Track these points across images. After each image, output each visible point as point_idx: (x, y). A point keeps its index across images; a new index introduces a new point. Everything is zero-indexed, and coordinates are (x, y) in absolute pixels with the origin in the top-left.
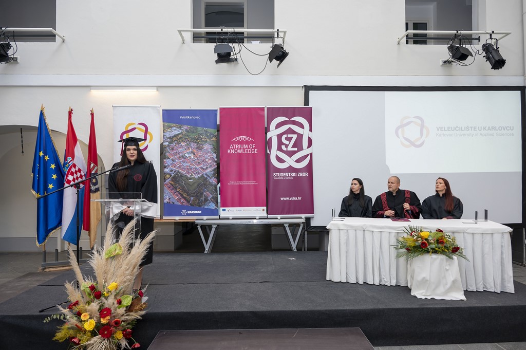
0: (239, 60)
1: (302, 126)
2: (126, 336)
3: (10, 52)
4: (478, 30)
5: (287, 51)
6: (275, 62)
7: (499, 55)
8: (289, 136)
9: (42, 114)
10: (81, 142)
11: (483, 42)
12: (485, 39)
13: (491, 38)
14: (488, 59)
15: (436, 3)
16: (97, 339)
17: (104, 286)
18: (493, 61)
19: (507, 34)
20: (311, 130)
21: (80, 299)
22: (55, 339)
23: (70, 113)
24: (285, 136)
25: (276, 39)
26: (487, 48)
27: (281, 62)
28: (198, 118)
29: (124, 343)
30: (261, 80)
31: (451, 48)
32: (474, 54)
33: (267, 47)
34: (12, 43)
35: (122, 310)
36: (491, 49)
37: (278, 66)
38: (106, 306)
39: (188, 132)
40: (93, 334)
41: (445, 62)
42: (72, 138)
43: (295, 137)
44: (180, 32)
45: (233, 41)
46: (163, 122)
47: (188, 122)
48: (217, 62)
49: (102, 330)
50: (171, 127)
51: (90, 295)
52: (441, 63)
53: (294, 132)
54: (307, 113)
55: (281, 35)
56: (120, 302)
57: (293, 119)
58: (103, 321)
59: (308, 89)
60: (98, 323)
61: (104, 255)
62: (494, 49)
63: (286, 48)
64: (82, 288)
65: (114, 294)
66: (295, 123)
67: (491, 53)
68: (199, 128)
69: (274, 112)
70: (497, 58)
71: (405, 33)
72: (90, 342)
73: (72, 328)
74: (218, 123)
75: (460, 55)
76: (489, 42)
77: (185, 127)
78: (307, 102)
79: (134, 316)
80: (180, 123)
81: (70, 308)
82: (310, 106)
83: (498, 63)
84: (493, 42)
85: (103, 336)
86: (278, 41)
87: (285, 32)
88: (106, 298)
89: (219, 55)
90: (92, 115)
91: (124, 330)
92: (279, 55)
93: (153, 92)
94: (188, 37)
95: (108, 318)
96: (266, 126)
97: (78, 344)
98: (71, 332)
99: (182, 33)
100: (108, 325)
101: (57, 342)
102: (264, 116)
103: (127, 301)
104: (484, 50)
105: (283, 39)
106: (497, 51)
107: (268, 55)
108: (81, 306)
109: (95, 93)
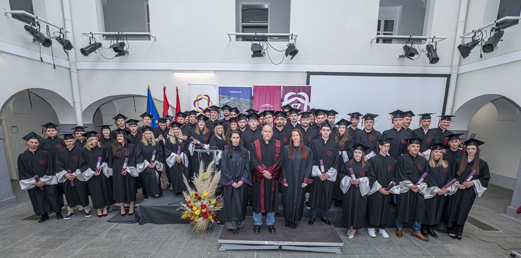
0: (266, 53)
1: (304, 98)
2: (214, 218)
3: (125, 49)
4: (426, 36)
5: (297, 49)
6: (290, 56)
7: (436, 54)
8: (296, 104)
9: (149, 91)
10: (172, 107)
11: (427, 43)
12: (429, 42)
13: (433, 41)
14: (428, 56)
15: (402, 6)
16: (201, 218)
17: (201, 194)
18: (431, 58)
19: (444, 39)
20: (309, 101)
21: (190, 200)
22: (181, 218)
23: (164, 89)
24: (293, 104)
25: (290, 40)
26: (429, 48)
27: (294, 56)
28: (240, 92)
29: (213, 221)
30: (280, 68)
31: (405, 48)
32: (419, 52)
33: (284, 45)
34: (125, 42)
35: (212, 206)
36: (431, 49)
37: (291, 59)
38: (204, 204)
39: (234, 101)
40: (200, 216)
41: (400, 56)
42: (166, 104)
43: (299, 105)
44: (229, 35)
45: (263, 40)
46: (219, 94)
47: (234, 95)
48: (253, 56)
49: (204, 215)
50: (224, 98)
51: (195, 198)
52: (398, 57)
53: (299, 102)
54: (308, 90)
55: (294, 37)
56: (210, 202)
57: (298, 94)
58: (204, 211)
59: (309, 74)
60: (201, 211)
61: (200, 179)
62: (433, 49)
63: (297, 47)
64: (191, 195)
65: (207, 198)
66: (299, 96)
67: (431, 52)
68: (241, 99)
69: (287, 89)
70: (434, 56)
71: (376, 36)
72: (199, 220)
73: (189, 213)
74: (252, 95)
75: (410, 53)
76: (431, 44)
77: (232, 98)
78: (308, 83)
79: (217, 208)
80: (229, 95)
81: (187, 204)
82: (310, 86)
83: (434, 60)
84: (434, 44)
85: (204, 217)
86: (291, 42)
87: (297, 36)
88: (204, 200)
89: (254, 52)
90: (177, 90)
91: (213, 215)
92: (292, 51)
93: (212, 75)
94: (233, 38)
95: (205, 209)
96: (282, 97)
97: (193, 221)
98: (189, 215)
99: (231, 36)
100: (205, 213)
102: (281, 91)
103: (214, 201)
104: (427, 49)
105: (295, 40)
106: (435, 50)
107: (285, 51)
108: (192, 204)
109: (176, 74)
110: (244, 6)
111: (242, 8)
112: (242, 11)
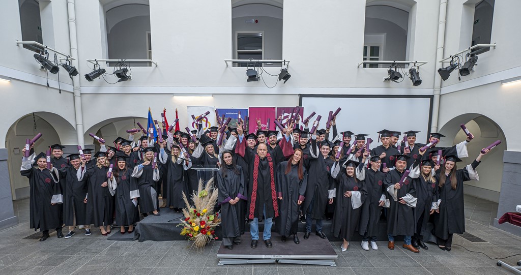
0: (261, 78)
2: (212, 234)
3: (127, 74)
4: (408, 60)
5: (290, 74)
6: (283, 81)
7: (419, 77)
9: (149, 112)
11: (410, 67)
12: (411, 66)
13: (415, 66)
14: (412, 79)
15: (386, 34)
16: (200, 234)
17: (200, 211)
18: (414, 81)
19: (424, 64)
21: (190, 216)
22: (181, 234)
23: (165, 111)
25: (283, 66)
26: (412, 72)
27: (286, 80)
28: (237, 114)
29: (211, 237)
30: (274, 91)
31: (390, 72)
32: (403, 76)
33: (277, 70)
34: (128, 68)
35: (210, 222)
36: (414, 72)
37: (284, 83)
38: (202, 220)
40: (198, 232)
41: (386, 79)
42: (166, 126)
45: (258, 66)
48: (248, 81)
49: (202, 231)
51: (194, 214)
52: (384, 80)
54: (300, 111)
55: (286, 63)
56: (209, 218)
58: (202, 227)
59: (301, 96)
60: (200, 227)
61: (199, 196)
62: (416, 73)
63: (290, 72)
64: (190, 211)
65: (206, 214)
67: (414, 75)
69: (281, 110)
70: (417, 79)
71: (362, 61)
72: (198, 236)
73: (188, 230)
74: (248, 116)
75: (394, 77)
76: (413, 68)
78: (301, 104)
79: (215, 224)
81: (186, 221)
82: (302, 107)
83: (417, 83)
84: (416, 68)
85: (203, 233)
86: (284, 67)
87: (289, 62)
88: (202, 216)
89: (250, 77)
90: (177, 112)
91: (211, 231)
92: (285, 76)
93: (210, 98)
94: (230, 64)
95: (204, 225)
96: (276, 118)
97: (192, 237)
98: (188, 232)
99: (227, 62)
100: (204, 229)
101: (182, 235)
102: (275, 112)
103: (212, 217)
104: (410, 73)
105: (287, 65)
106: (417, 74)
107: (278, 76)
108: (191, 220)
109: (176, 98)
110: (239, 35)
111: (238, 37)
112: (238, 39)
